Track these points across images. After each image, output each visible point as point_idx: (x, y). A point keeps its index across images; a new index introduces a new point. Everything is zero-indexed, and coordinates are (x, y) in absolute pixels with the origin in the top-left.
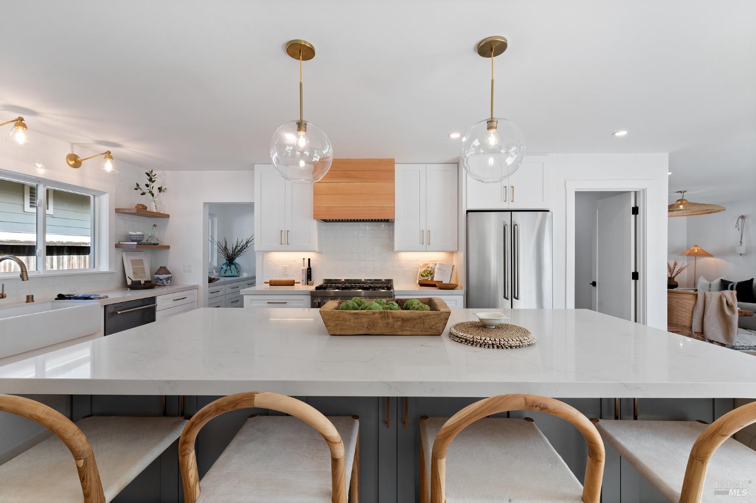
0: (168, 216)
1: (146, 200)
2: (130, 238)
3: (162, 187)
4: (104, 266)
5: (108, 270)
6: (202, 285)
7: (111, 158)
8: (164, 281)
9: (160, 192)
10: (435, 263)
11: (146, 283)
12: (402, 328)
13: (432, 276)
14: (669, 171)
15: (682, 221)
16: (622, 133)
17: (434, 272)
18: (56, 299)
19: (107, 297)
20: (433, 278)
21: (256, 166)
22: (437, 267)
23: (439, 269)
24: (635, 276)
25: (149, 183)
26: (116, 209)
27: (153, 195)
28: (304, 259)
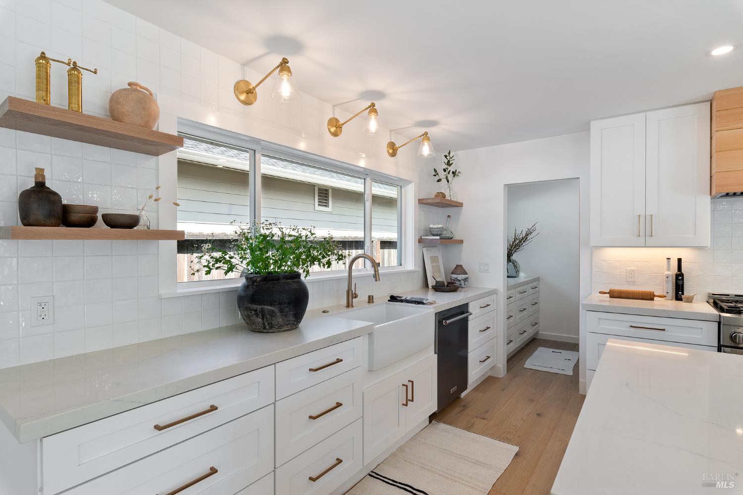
0: (461, 205)
1: (443, 187)
2: (431, 232)
3: (456, 171)
4: (411, 264)
5: (413, 269)
6: (502, 290)
7: (428, 139)
8: (462, 282)
9: (454, 176)
11: (450, 285)
18: (389, 301)
19: (436, 302)
21: (592, 123)
25: (446, 167)
26: (419, 200)
27: (448, 181)
28: (668, 259)
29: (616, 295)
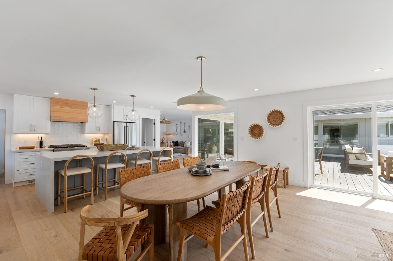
10: (100, 137)
12: (119, 148)
14: (161, 113)
15: (165, 125)
16: (152, 107)
17: (100, 141)
20: (100, 142)
21: (15, 95)
23: (102, 139)
24: (154, 140)
28: (38, 137)
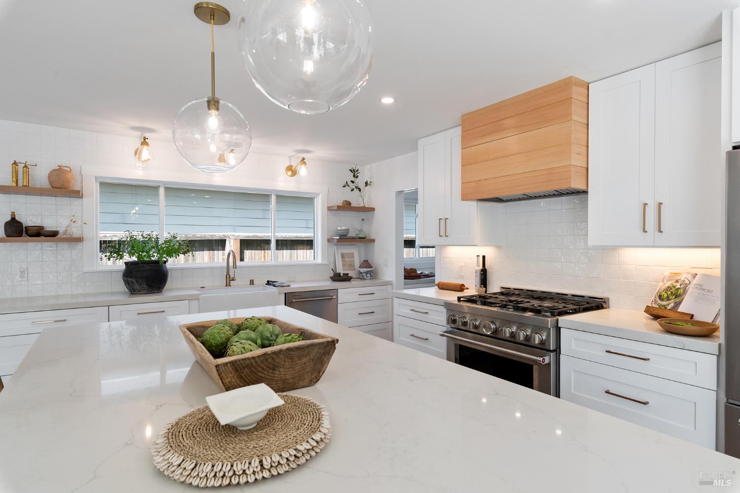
0: (373, 209)
3: (367, 181)
5: (321, 262)
6: (395, 282)
8: (364, 274)
9: (366, 186)
10: (694, 271)
11: (344, 276)
13: (677, 300)
17: (685, 292)
18: (266, 284)
19: (288, 286)
20: (677, 305)
21: (418, 142)
22: (695, 281)
23: (698, 286)
25: (353, 179)
26: (328, 207)
27: (360, 190)
28: (477, 256)
29: (444, 287)
